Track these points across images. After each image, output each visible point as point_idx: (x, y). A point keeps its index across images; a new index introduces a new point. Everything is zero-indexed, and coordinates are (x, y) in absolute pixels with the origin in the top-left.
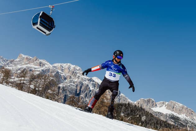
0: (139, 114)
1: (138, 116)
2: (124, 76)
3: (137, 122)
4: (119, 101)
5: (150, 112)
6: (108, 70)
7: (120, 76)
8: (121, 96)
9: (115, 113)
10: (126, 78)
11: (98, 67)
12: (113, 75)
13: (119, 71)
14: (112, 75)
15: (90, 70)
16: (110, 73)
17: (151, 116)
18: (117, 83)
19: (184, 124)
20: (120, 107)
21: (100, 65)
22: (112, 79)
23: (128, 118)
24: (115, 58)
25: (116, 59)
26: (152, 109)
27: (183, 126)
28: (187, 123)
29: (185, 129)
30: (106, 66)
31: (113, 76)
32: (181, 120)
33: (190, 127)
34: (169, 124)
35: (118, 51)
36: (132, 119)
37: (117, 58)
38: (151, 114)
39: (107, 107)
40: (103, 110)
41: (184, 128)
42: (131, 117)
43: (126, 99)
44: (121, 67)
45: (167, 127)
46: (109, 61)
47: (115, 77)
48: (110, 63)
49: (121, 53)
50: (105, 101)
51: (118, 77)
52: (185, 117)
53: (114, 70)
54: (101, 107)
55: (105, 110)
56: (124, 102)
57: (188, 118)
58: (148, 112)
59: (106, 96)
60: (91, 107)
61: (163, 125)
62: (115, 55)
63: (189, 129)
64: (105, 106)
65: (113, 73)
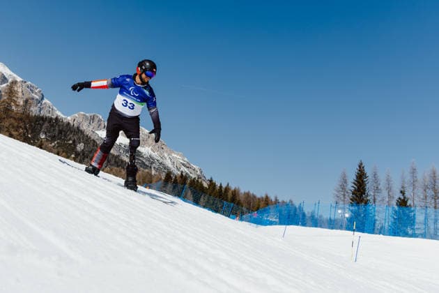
0: (73, 139)
1: (71, 142)
2: (149, 110)
3: (67, 153)
4: (40, 111)
5: (92, 138)
6: (121, 93)
8: (45, 103)
9: (30, 132)
10: (151, 114)
11: (105, 83)
12: (130, 105)
13: (143, 99)
14: (128, 104)
15: (88, 85)
16: (124, 100)
17: (94, 145)
19: (147, 163)
20: (41, 122)
21: (110, 81)
22: (127, 112)
23: (53, 144)
24: (142, 73)
25: (144, 76)
26: (96, 132)
27: (146, 166)
28: (152, 163)
29: (148, 172)
30: (119, 85)
31: (129, 107)
32: (142, 157)
33: (157, 170)
34: (122, 161)
35: (149, 61)
36: (59, 145)
37: (145, 74)
38: (94, 141)
39: (15, 119)
40: (7, 124)
41: (147, 170)
42: (58, 143)
43: (52, 109)
44: (147, 93)
45: (118, 166)
46: (128, 76)
47: (133, 109)
48: (128, 80)
50: (14, 108)
51: (139, 109)
52: (150, 152)
53: (134, 96)
54: (4, 118)
55: (10, 125)
56: (48, 115)
57: (155, 155)
58: (90, 138)
59: (16, 99)
60: (97, 166)
61: (113, 162)
62: (141, 68)
63: (153, 172)
64: (11, 117)
65: (129, 101)
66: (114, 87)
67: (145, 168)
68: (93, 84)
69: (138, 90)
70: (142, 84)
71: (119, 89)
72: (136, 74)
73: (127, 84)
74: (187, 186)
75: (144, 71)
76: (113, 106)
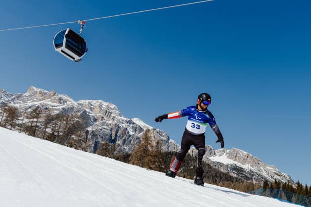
0: (193, 165)
1: (192, 167)
2: (212, 127)
3: (190, 175)
4: (168, 148)
5: (207, 163)
6: (190, 119)
7: (206, 128)
8: (171, 142)
9: (163, 164)
10: (214, 130)
11: (177, 114)
12: (197, 126)
14: (195, 126)
15: (165, 117)
16: (192, 123)
17: (208, 167)
18: (202, 136)
19: (249, 176)
20: (170, 156)
21: (180, 112)
23: (180, 171)
24: (201, 103)
25: (202, 104)
26: (209, 158)
27: (248, 178)
28: (252, 175)
29: (250, 183)
30: (187, 114)
31: (197, 128)
32: (245, 172)
33: (257, 180)
34: (231, 177)
35: (205, 94)
36: (185, 171)
37: (204, 104)
39: (151, 156)
40: (147, 160)
41: (249, 181)
42: (183, 169)
43: (176, 146)
44: (208, 116)
45: (228, 181)
46: (192, 107)
47: (199, 128)
48: (193, 109)
49: (208, 97)
50: (150, 149)
51: (203, 128)
52: (250, 167)
53: (199, 119)
54: (144, 157)
55: (149, 161)
56: (174, 150)
57: (254, 169)
58: (205, 162)
59: (151, 142)
60: (174, 171)
61: (224, 178)
62: (200, 100)
63: (254, 182)
64: (149, 155)
65: (196, 123)
66: (184, 116)
67: (248, 180)
68: (169, 116)
69: (200, 115)
70: (202, 111)
71: (188, 116)
72: (198, 105)
73: (193, 112)
74: (281, 189)
75: (202, 101)
76: (186, 129)
